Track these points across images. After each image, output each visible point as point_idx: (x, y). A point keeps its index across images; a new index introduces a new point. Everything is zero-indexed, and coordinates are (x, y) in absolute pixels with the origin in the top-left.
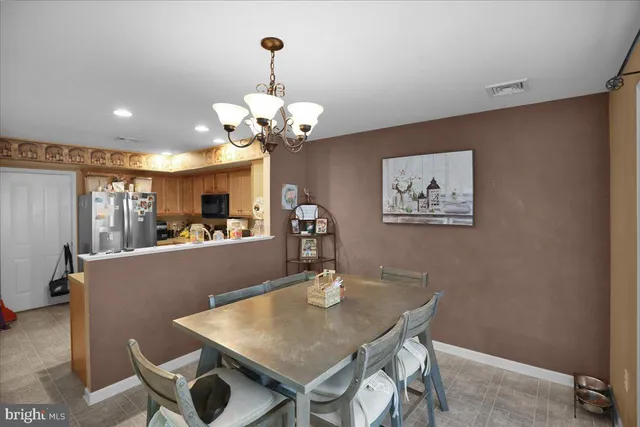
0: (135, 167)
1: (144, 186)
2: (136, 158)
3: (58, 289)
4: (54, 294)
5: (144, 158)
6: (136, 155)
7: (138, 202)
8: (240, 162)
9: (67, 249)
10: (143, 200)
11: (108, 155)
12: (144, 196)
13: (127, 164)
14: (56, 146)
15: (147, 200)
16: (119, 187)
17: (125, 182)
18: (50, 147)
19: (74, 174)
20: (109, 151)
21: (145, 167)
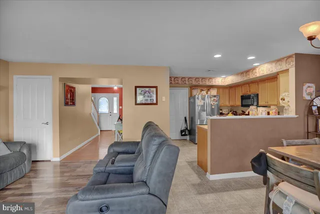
0: (210, 84)
1: (214, 92)
2: (211, 80)
3: (183, 133)
4: (182, 135)
5: (214, 80)
6: (210, 78)
7: (212, 99)
8: (270, 74)
9: (185, 118)
10: (214, 98)
11: (201, 80)
12: (215, 96)
13: (208, 83)
14: (184, 78)
15: (215, 98)
16: (204, 93)
17: (206, 91)
18: (183, 78)
19: (187, 89)
20: (201, 78)
21: (214, 84)
